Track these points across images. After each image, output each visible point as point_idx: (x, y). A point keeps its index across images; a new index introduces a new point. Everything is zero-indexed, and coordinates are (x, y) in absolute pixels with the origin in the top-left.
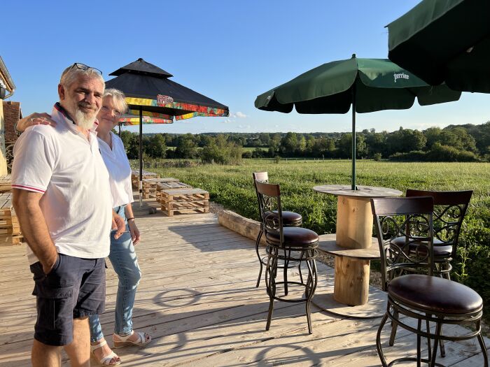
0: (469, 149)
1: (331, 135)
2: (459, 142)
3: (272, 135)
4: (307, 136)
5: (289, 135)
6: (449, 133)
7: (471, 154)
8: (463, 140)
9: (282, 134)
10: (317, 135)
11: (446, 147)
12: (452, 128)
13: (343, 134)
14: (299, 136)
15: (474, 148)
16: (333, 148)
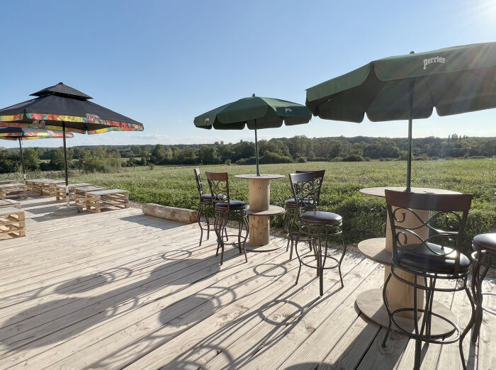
0: (286, 155)
1: (191, 146)
2: (280, 151)
3: (143, 147)
4: (173, 148)
5: (158, 147)
6: (273, 144)
7: (288, 158)
8: (282, 148)
9: (152, 146)
10: (181, 146)
11: (272, 154)
12: (274, 140)
13: (200, 145)
14: (166, 147)
15: (288, 154)
16: (195, 157)
